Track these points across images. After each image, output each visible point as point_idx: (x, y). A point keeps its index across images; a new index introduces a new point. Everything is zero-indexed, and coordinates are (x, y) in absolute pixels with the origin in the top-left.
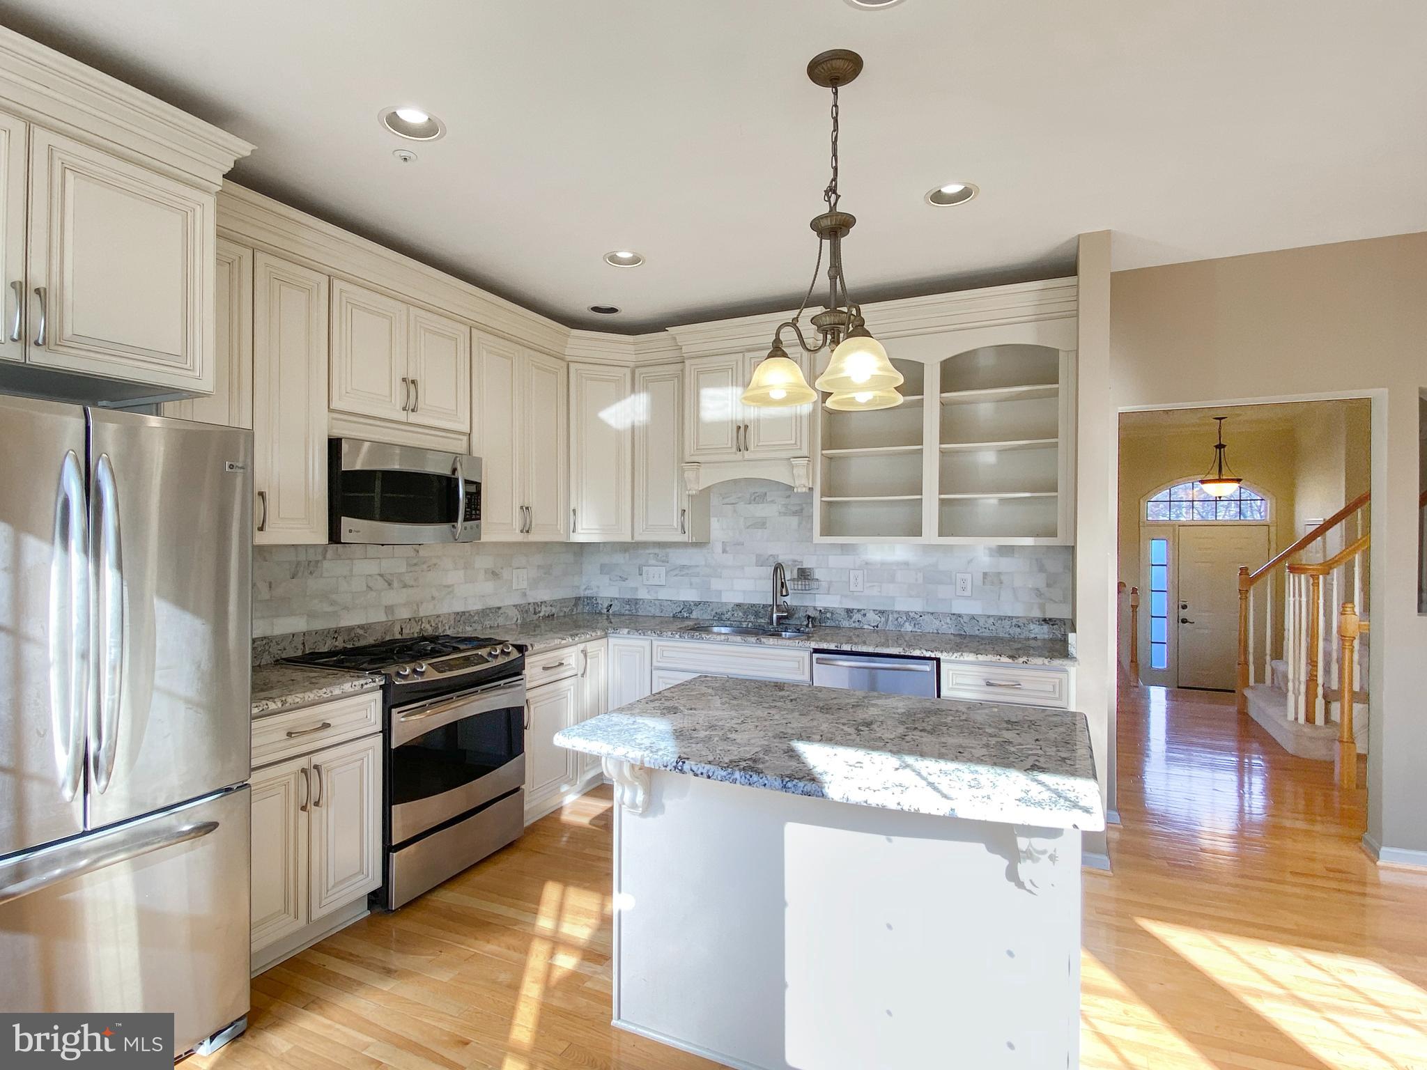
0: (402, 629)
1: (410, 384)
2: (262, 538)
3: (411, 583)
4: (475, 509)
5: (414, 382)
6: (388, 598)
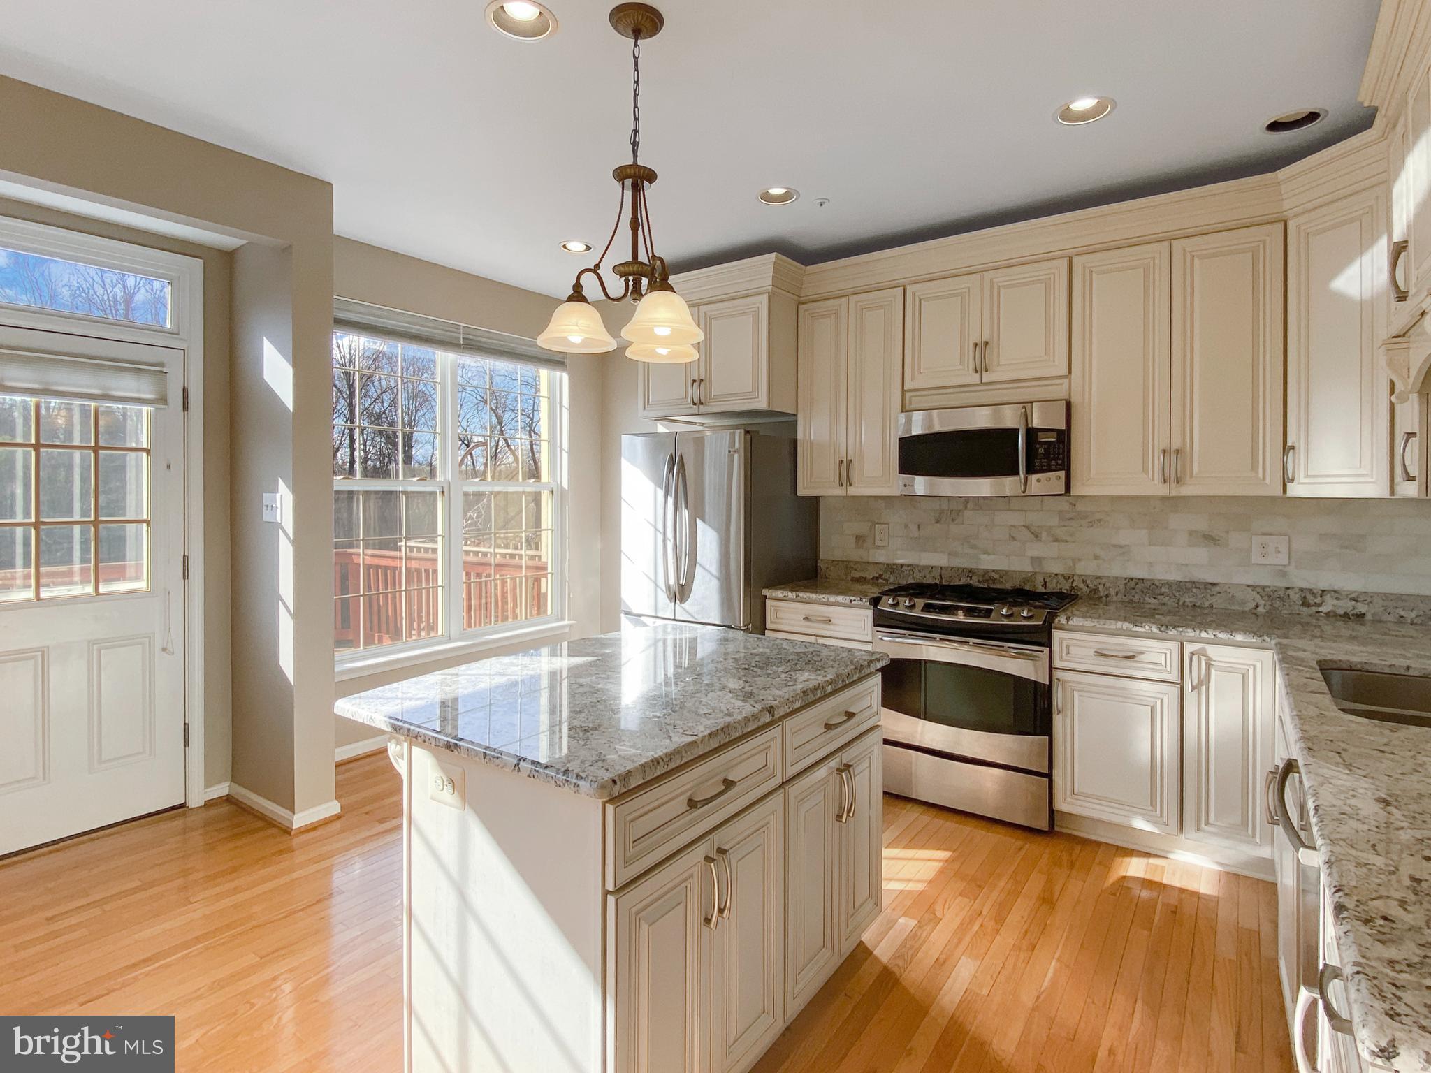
0: (1045, 582)
1: (982, 347)
2: (853, 491)
3: (1064, 538)
4: (1056, 459)
5: (987, 343)
6: (1035, 550)
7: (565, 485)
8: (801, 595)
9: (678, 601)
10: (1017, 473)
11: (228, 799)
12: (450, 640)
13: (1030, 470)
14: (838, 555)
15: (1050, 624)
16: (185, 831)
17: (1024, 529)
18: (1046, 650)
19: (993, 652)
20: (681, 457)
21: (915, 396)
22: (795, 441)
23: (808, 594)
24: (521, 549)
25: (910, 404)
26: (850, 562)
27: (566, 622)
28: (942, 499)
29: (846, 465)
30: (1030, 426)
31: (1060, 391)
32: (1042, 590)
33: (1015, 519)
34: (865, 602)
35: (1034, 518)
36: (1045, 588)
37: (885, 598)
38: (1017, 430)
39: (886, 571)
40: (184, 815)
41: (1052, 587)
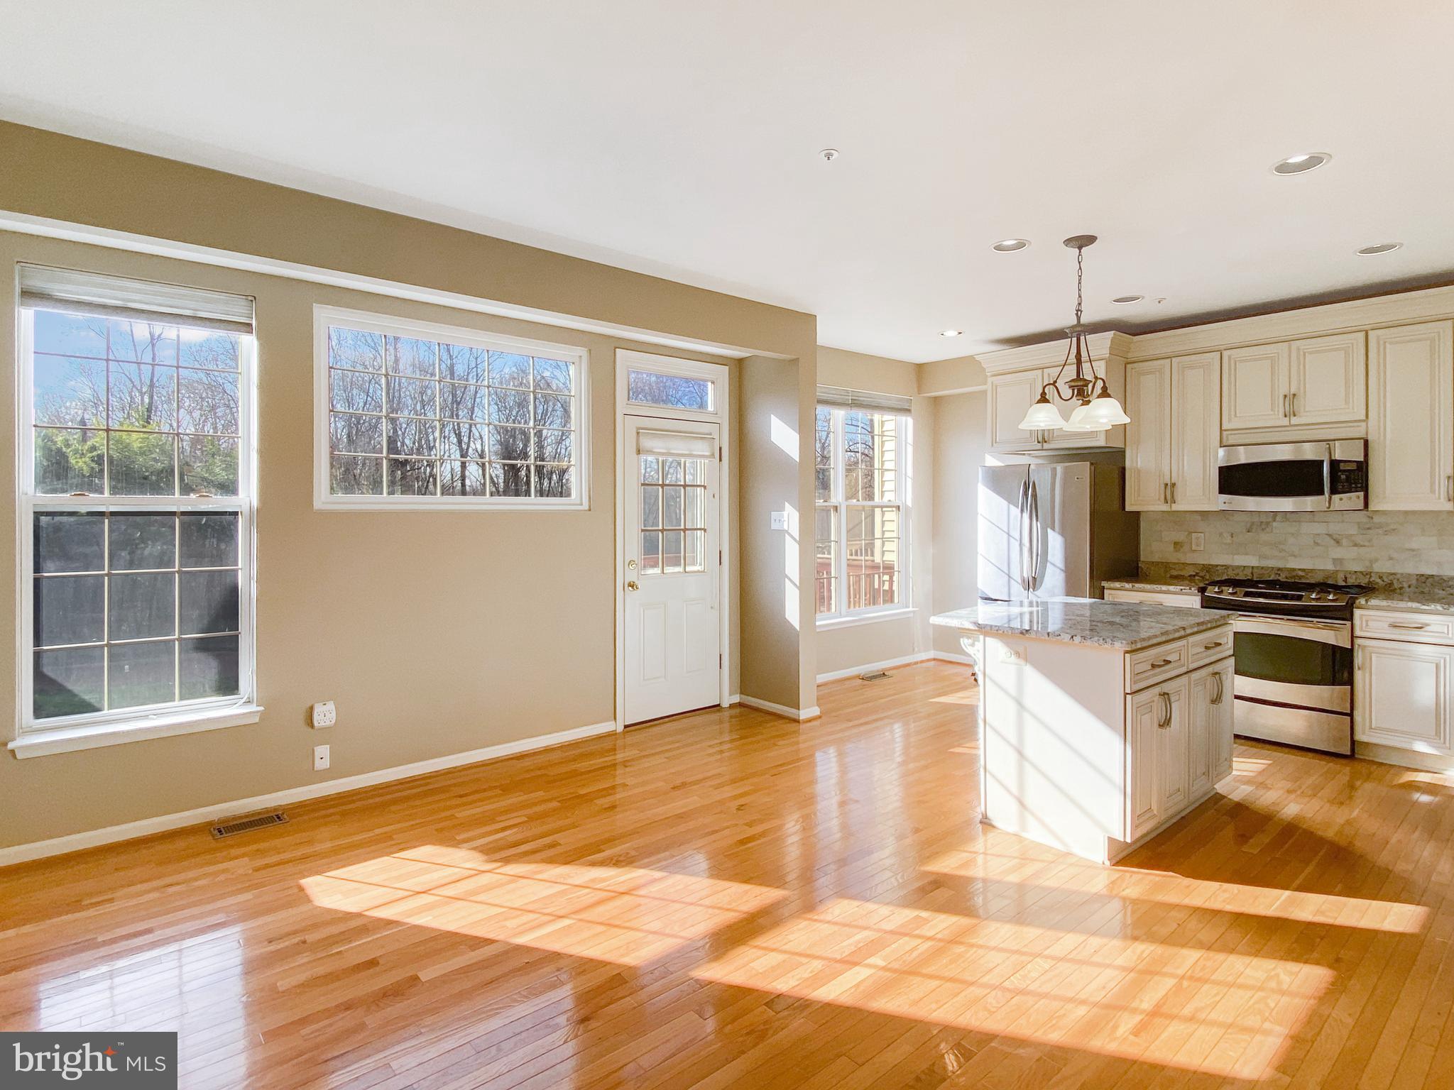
0: (1346, 578)
1: (1291, 398)
2: (1175, 507)
3: (1362, 543)
4: (1355, 483)
5: (1294, 395)
6: (1337, 553)
7: (909, 503)
8: (1137, 585)
9: (1031, 590)
10: (1322, 493)
11: (740, 705)
12: (841, 616)
13: (1334, 491)
14: (1156, 558)
15: (1352, 604)
16: (721, 722)
17: (1327, 536)
18: (1348, 623)
19: (1301, 624)
20: (1034, 483)
21: (1231, 434)
22: (1124, 469)
23: (1143, 585)
24: (861, 555)
25: (1228, 440)
26: (1168, 563)
27: (911, 609)
28: (1254, 513)
29: (1170, 490)
30: (1333, 458)
31: (1359, 432)
32: (1344, 584)
33: (1319, 528)
34: (1194, 590)
35: (1334, 528)
36: (1346, 582)
37: (1210, 587)
38: (1322, 462)
39: (1202, 570)
40: (719, 711)
41: (1351, 581)
